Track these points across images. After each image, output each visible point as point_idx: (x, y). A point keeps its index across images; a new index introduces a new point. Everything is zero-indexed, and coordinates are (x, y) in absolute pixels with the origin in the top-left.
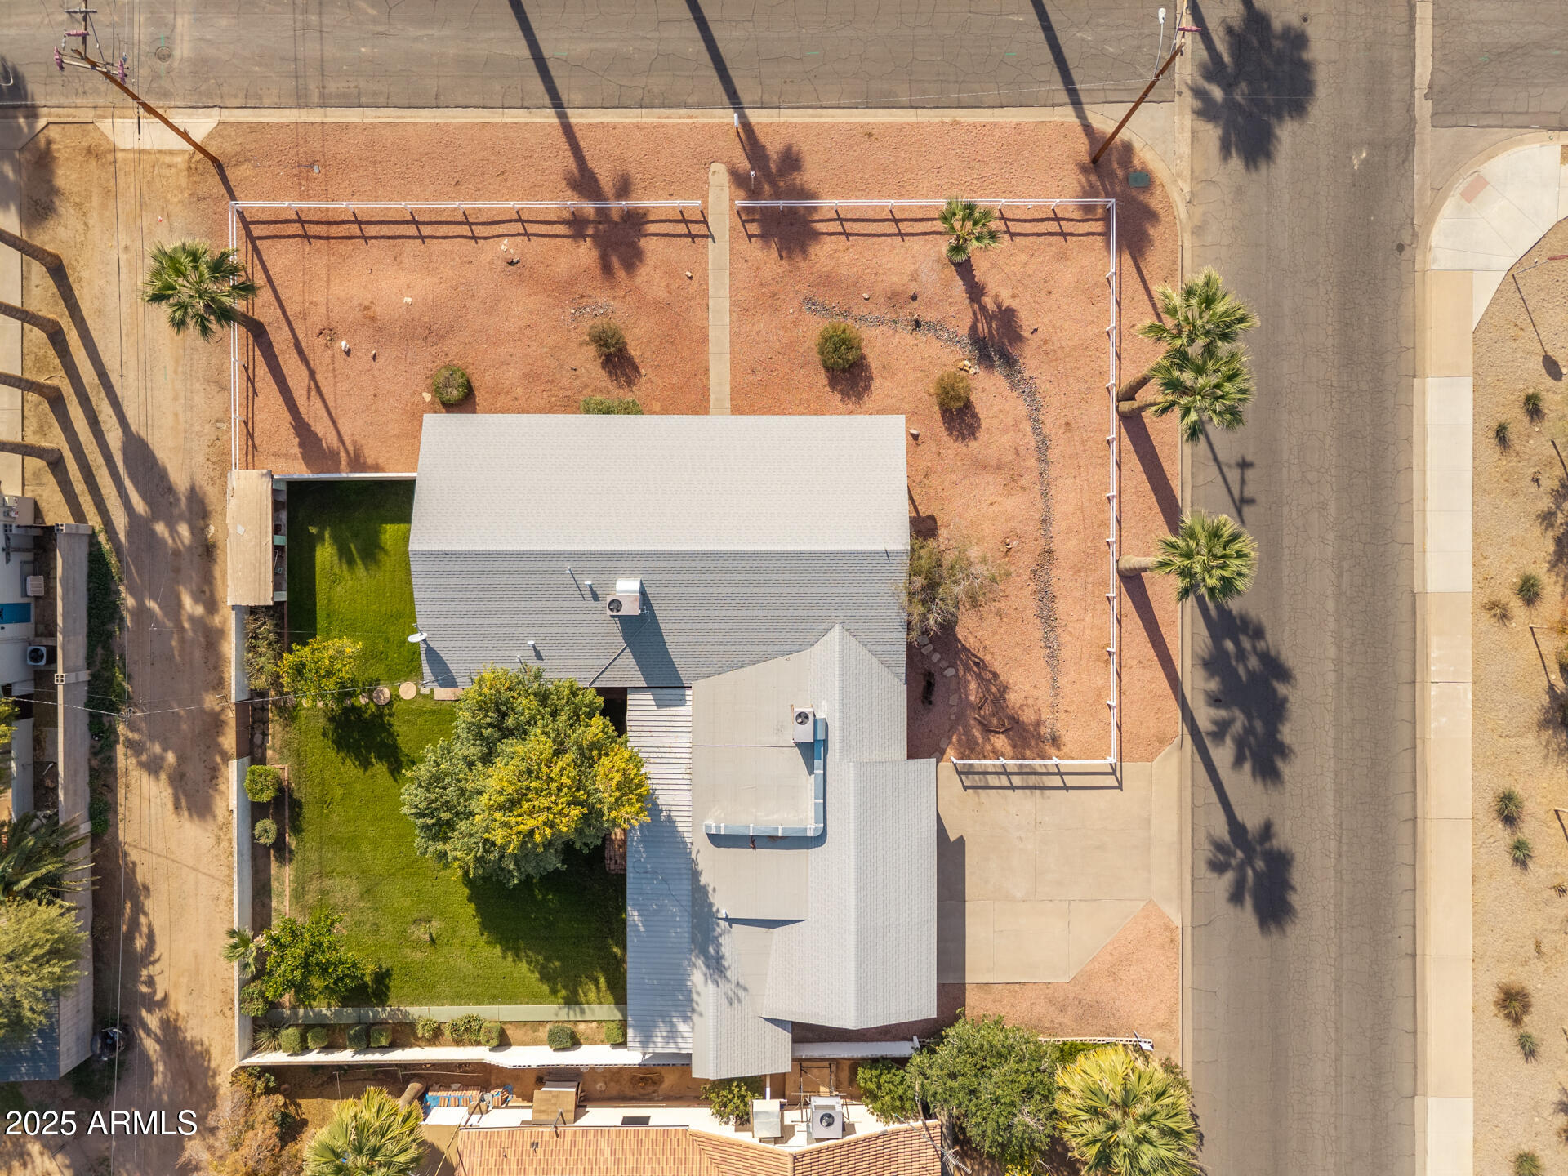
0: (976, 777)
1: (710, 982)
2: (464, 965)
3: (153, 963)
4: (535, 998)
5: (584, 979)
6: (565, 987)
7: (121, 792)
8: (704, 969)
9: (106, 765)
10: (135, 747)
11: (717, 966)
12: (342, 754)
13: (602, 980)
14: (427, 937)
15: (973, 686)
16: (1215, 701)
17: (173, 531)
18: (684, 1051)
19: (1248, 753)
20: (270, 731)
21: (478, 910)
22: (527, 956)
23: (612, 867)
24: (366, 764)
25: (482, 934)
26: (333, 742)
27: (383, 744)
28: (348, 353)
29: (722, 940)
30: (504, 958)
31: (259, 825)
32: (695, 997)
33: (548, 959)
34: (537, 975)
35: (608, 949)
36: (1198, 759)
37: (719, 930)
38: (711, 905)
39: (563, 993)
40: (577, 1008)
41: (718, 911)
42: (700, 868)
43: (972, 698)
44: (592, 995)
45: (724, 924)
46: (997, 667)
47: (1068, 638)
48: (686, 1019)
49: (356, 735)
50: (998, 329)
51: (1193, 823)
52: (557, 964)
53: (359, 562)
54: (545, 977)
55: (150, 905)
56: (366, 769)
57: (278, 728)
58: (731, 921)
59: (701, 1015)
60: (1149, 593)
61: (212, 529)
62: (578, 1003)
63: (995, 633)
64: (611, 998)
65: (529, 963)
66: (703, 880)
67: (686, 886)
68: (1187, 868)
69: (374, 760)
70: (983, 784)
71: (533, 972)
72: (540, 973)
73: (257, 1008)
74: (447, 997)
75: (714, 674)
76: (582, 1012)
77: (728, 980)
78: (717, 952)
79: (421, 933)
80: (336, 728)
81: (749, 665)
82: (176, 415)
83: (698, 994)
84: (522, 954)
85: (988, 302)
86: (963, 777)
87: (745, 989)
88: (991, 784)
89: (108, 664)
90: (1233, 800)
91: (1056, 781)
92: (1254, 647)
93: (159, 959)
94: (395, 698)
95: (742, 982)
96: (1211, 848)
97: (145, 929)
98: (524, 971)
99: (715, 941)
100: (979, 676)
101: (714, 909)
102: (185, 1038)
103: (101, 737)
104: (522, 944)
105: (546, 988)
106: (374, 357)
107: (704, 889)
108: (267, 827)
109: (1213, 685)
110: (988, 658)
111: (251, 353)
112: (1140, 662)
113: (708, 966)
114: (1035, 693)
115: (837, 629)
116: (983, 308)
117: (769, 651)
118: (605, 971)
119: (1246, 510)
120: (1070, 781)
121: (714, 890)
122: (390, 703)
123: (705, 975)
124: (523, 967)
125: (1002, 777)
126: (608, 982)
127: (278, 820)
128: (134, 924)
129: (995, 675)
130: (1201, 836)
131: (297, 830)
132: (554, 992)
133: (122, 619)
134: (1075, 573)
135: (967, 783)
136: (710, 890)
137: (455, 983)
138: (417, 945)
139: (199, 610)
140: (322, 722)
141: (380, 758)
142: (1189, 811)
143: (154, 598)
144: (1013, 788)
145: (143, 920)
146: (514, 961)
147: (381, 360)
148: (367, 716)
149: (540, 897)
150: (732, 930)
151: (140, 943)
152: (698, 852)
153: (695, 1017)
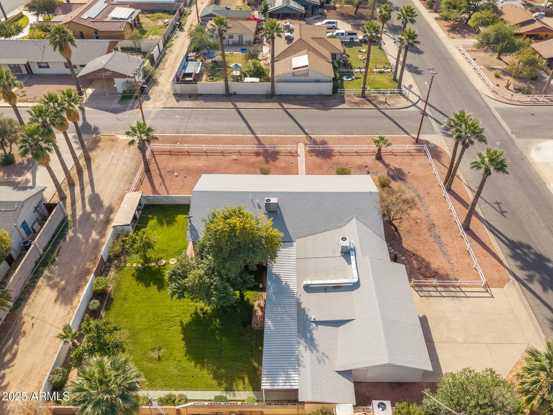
0: (426, 293)
1: (308, 350)
2: (173, 370)
3: (9, 367)
4: (209, 388)
5: (237, 378)
6: (225, 382)
7: (34, 294)
8: (305, 344)
9: (32, 284)
10: (49, 279)
11: (311, 344)
12: (138, 282)
13: (246, 379)
14: (157, 357)
15: (415, 262)
16: (522, 268)
17: (98, 216)
18: (294, 387)
19: (546, 286)
20: (110, 274)
21: (186, 345)
22: (208, 366)
23: (255, 326)
24: (148, 285)
25: (186, 356)
26: (136, 278)
27: (158, 279)
28: (176, 176)
29: (313, 332)
30: (195, 367)
31: (92, 301)
32: (300, 358)
33: (219, 368)
34: (211, 375)
35: (251, 364)
36: (524, 288)
37: (312, 327)
38: (307, 316)
39: (225, 385)
40: (232, 393)
41: (311, 318)
42: (301, 301)
43: (416, 266)
44: (241, 387)
45: (314, 325)
46: (423, 256)
47: (449, 248)
48: (296, 370)
49: (146, 276)
50: (397, 173)
51: (534, 313)
52: (223, 370)
53: (165, 224)
54: (215, 377)
55: (22, 340)
56: (147, 287)
57: (113, 273)
58: (318, 323)
59: (304, 367)
60: (477, 235)
61: (112, 216)
62: (232, 390)
63: (419, 246)
64: (251, 388)
65: (208, 370)
66: (303, 306)
67: (294, 309)
68: (540, 331)
69: (152, 284)
70: (429, 295)
71: (210, 374)
72: (213, 374)
73: (58, 378)
74: (160, 387)
75: (305, 237)
76: (234, 395)
77: (318, 351)
78: (311, 336)
79: (155, 355)
80: (138, 273)
81: (319, 233)
82: (112, 189)
83: (302, 356)
84: (205, 365)
85: (392, 167)
86: (419, 293)
87: (327, 357)
88: (433, 295)
89: (52, 251)
90: (549, 303)
91: (462, 294)
92: (530, 252)
93: (13, 365)
94: (167, 263)
95: (325, 353)
96: (549, 323)
97: (13, 351)
98: (205, 374)
99: (310, 332)
100: (416, 259)
101: (309, 317)
102: (6, 408)
103: (36, 274)
104: (205, 361)
105: (215, 382)
106: (185, 177)
107: (304, 310)
108: (96, 304)
109: (519, 263)
110: (418, 253)
111: (144, 176)
112: (482, 255)
113: (306, 343)
114: (442, 264)
115: (354, 219)
116: (390, 169)
117: (327, 228)
118: (248, 373)
119: (505, 214)
120: (468, 294)
121: (309, 310)
122: (165, 265)
123: (306, 347)
124: (205, 372)
125: (437, 292)
126: (249, 379)
127: (101, 302)
128: (11, 348)
129: (423, 259)
130: (541, 318)
131: (107, 309)
132: (220, 384)
133: (65, 238)
134: (445, 230)
135: (421, 295)
136: (307, 310)
137: (166, 379)
138: (151, 360)
139: (97, 237)
140: (134, 271)
141: (155, 284)
142: (530, 308)
143: (81, 233)
144: (442, 296)
145: (15, 347)
146: (201, 369)
147: (187, 178)
148: (153, 269)
149: (218, 339)
150: (318, 328)
151: (8, 357)
152: (300, 295)
153: (301, 369)
